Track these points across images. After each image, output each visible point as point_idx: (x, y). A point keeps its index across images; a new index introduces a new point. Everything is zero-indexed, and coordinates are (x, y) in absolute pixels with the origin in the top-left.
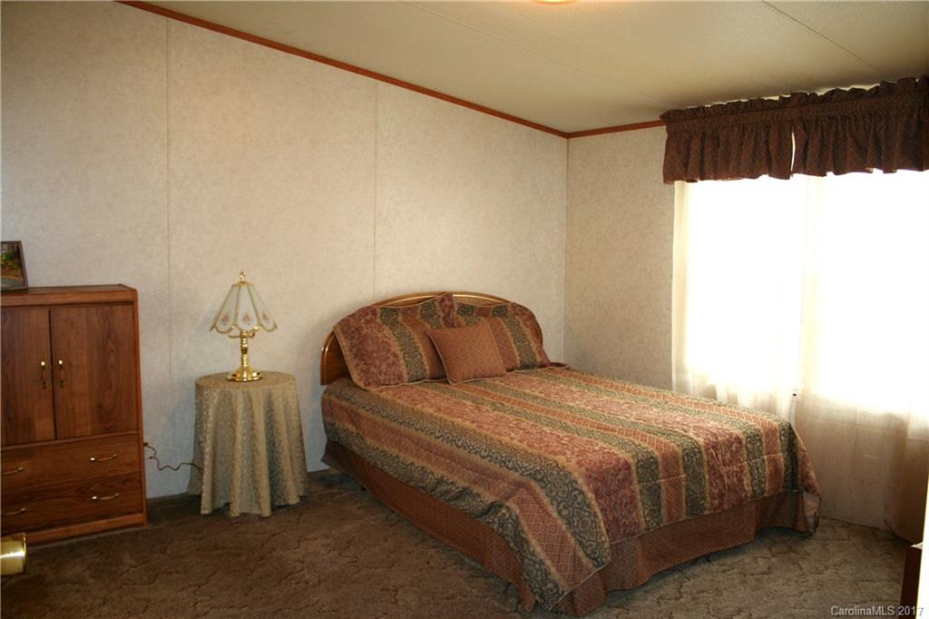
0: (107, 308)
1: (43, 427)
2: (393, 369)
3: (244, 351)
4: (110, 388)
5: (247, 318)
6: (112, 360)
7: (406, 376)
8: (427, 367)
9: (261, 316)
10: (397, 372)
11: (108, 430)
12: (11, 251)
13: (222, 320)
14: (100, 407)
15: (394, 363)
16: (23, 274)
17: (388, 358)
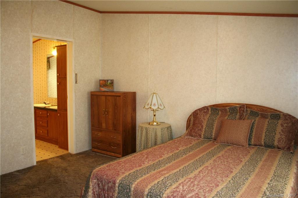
0: (116, 97)
1: (104, 125)
2: (199, 131)
3: (155, 115)
4: (116, 119)
5: (155, 105)
6: (116, 111)
7: (202, 136)
8: (213, 134)
9: (159, 104)
10: (200, 133)
11: (115, 130)
12: (111, 82)
13: (147, 105)
14: (114, 123)
15: (200, 130)
16: (113, 88)
17: (199, 127)
